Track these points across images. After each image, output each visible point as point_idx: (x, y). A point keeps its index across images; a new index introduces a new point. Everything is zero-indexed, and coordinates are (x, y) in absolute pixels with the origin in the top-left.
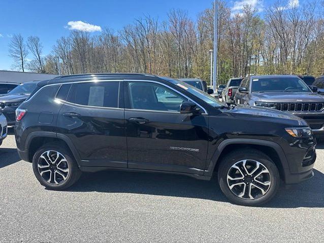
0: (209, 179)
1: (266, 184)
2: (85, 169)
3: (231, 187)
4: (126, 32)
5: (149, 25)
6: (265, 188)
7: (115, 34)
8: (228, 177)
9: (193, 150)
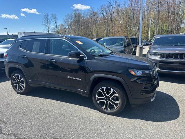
0: (87, 96)
1: (117, 102)
2: (31, 85)
3: (98, 102)
4: (102, 9)
5: (115, 4)
6: (116, 105)
7: (96, 11)
8: (97, 96)
9: (79, 79)
